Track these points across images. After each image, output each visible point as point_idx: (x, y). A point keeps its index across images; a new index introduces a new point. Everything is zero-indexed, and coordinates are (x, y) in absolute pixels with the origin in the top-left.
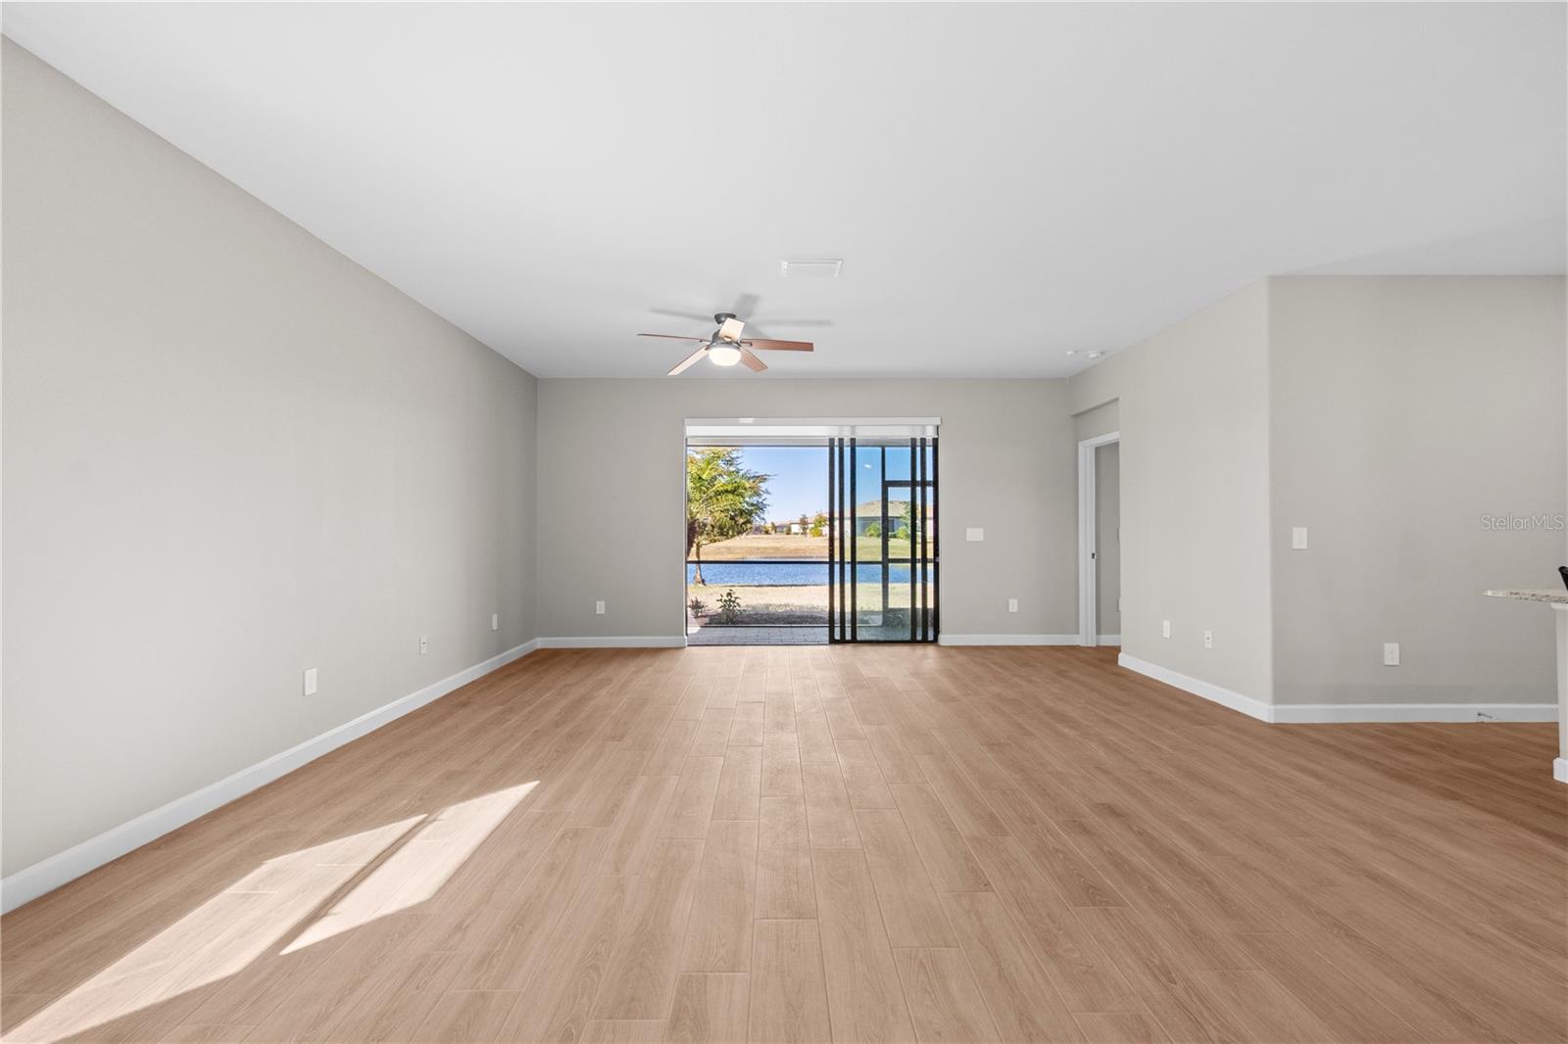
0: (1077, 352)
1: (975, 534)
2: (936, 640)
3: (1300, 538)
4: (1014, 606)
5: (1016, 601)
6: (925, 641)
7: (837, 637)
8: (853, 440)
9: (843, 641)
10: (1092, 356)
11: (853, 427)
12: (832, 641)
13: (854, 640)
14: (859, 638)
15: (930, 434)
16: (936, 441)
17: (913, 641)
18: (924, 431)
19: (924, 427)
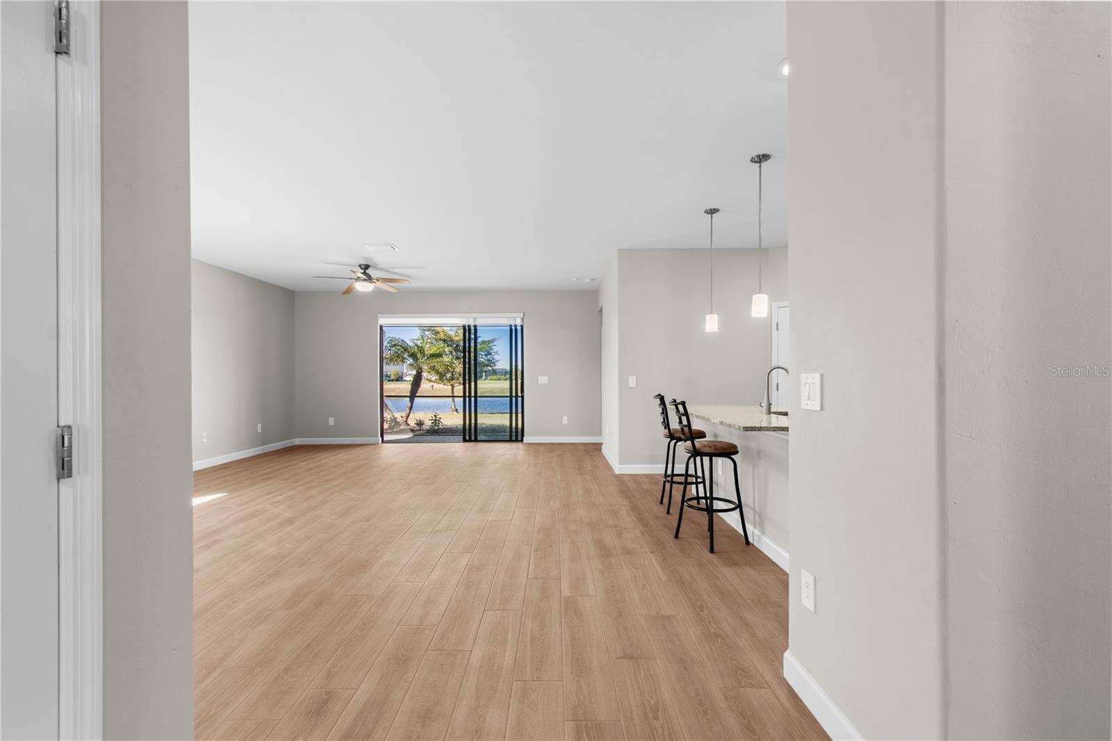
0: (592, 280)
1: (543, 380)
2: (522, 440)
3: (632, 381)
4: (565, 420)
5: (566, 418)
6: (516, 440)
7: (467, 438)
8: (475, 326)
9: (470, 440)
10: (587, 281)
11: (475, 319)
12: (465, 440)
13: (476, 440)
14: (478, 439)
15: (519, 322)
16: (522, 326)
17: (510, 441)
18: (515, 321)
19: (515, 318)
